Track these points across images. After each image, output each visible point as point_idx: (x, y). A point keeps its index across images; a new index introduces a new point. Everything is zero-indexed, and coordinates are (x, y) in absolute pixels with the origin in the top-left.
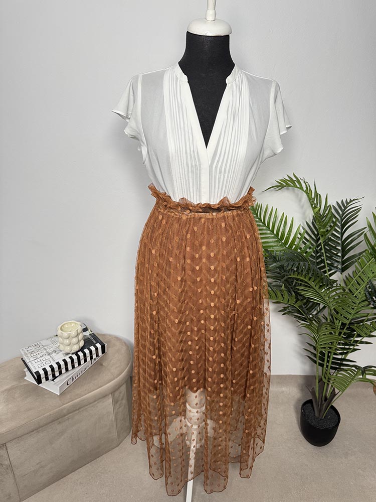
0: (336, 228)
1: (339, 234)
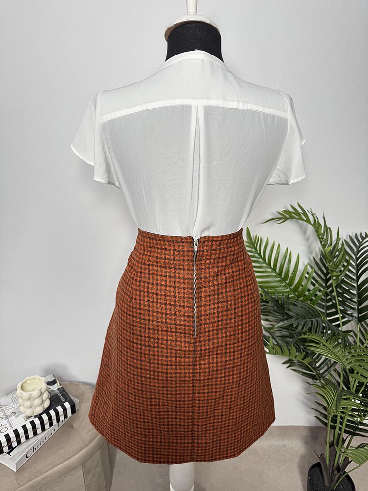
0: (350, 267)
1: (354, 275)
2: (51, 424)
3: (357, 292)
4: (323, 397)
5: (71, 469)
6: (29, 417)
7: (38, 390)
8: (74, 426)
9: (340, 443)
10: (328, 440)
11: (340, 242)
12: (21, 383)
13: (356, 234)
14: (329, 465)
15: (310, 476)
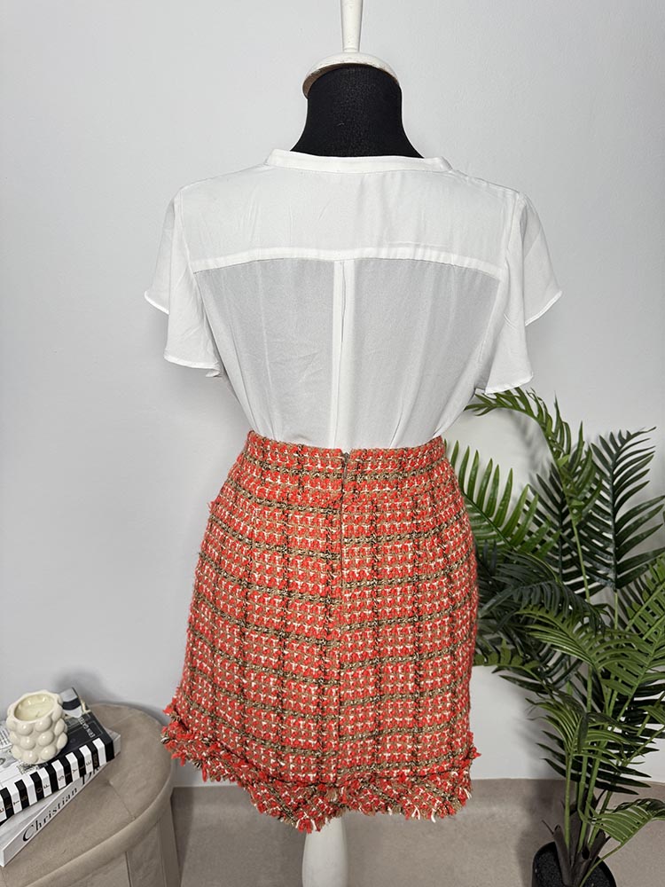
1: (607, 506)
2: (69, 780)
3: (614, 537)
4: (557, 723)
5: (106, 861)
6: (29, 767)
7: (46, 716)
8: (111, 783)
9: (588, 805)
10: (567, 801)
11: (585, 448)
12: (14, 705)
13: (612, 435)
14: (570, 846)
15: (538, 867)
